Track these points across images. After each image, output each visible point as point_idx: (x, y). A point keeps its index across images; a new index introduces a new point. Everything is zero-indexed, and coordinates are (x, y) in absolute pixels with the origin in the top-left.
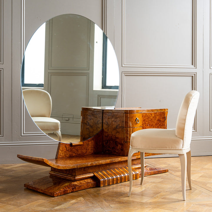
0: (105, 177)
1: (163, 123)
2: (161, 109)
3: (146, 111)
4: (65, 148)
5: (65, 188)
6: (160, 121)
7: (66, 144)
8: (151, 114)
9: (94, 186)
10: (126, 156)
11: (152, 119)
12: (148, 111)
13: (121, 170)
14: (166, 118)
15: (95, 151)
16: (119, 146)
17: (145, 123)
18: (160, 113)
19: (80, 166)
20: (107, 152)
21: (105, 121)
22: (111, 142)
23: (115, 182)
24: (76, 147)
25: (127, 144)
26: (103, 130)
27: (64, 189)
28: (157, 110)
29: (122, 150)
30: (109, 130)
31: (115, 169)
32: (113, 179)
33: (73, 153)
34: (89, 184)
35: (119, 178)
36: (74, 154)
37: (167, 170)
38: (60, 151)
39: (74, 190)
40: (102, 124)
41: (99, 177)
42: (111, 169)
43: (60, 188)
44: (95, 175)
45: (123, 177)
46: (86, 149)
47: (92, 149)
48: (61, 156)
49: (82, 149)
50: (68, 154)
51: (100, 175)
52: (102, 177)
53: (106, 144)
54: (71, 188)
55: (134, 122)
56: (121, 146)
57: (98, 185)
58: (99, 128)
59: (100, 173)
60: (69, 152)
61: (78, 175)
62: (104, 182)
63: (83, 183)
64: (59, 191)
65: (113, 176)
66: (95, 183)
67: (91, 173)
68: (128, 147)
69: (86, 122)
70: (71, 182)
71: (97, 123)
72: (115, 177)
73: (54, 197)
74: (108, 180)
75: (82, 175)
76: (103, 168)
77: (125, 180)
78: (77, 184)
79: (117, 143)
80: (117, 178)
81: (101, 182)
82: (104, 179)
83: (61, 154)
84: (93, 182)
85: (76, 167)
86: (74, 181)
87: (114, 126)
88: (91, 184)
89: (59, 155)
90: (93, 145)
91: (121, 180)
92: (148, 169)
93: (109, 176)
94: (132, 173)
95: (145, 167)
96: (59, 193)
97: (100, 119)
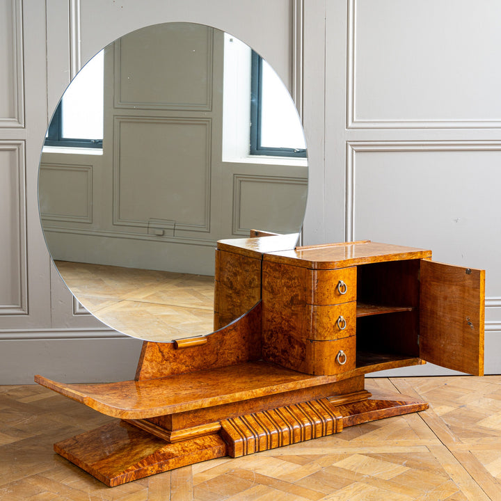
0: (248, 432)
4: (160, 355)
5: (140, 465)
7: (163, 344)
9: (220, 455)
10: (311, 375)
13: (296, 411)
15: (240, 357)
16: (297, 350)
20: (271, 358)
21: (268, 282)
22: (280, 335)
23: (275, 444)
24: (188, 350)
25: (314, 346)
26: (261, 304)
27: (137, 466)
29: (303, 359)
30: (276, 306)
31: (281, 409)
32: (271, 436)
33: (180, 365)
34: (205, 451)
35: (286, 434)
36: (184, 368)
37: (425, 405)
38: (145, 363)
39: (165, 467)
40: (260, 288)
41: (233, 433)
42: (269, 409)
43: (127, 463)
44: (225, 426)
45: (298, 431)
46: (217, 354)
47: (231, 353)
48: (149, 373)
49: (205, 354)
50: (166, 369)
51: (236, 427)
52: (242, 431)
53: (269, 339)
54: (157, 463)
55: (332, 292)
56: (300, 348)
57: (229, 453)
58: (254, 297)
59: (238, 421)
60: (170, 363)
61: (180, 429)
62: (245, 445)
63: (191, 448)
64: (124, 472)
65: (269, 427)
66: (222, 447)
67: (214, 421)
68: (316, 353)
69: (225, 280)
70: (161, 447)
71: (250, 285)
72: (276, 432)
73: (110, 487)
74: (257, 439)
75: (189, 427)
76: (246, 407)
77: (304, 438)
78: (174, 453)
79: (292, 340)
80: (282, 433)
81: (236, 447)
82: (245, 439)
83: (149, 368)
84: (216, 446)
85: (169, 411)
86: (168, 443)
87: (286, 299)
88: (209, 452)
89: (142, 372)
90: (236, 343)
91: (292, 439)
92: (374, 404)
93: (260, 429)
94: (324, 418)
95: (365, 399)
96: (123, 477)
97: (256, 277)
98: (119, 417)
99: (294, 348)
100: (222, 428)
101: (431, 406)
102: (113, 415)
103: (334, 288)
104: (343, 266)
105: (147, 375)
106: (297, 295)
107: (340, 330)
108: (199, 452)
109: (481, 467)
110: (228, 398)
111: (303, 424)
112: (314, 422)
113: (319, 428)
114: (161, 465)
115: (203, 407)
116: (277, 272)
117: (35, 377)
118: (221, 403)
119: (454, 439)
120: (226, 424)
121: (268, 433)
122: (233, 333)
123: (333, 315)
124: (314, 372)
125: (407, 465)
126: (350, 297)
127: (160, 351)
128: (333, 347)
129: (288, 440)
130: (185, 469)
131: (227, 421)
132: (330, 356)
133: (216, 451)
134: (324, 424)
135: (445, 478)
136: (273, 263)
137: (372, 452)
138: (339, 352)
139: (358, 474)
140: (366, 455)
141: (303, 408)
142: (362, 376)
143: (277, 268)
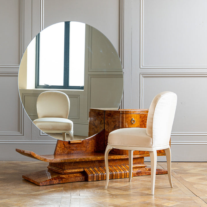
0: (94, 173)
3: (145, 112)
4: (63, 145)
5: (51, 180)
7: (65, 142)
9: (83, 180)
12: (148, 112)
13: (115, 168)
15: (96, 150)
17: (144, 124)
19: (68, 161)
21: (107, 121)
24: (75, 144)
26: (104, 130)
31: (109, 167)
32: (103, 175)
33: (71, 150)
34: (77, 178)
36: (73, 152)
38: (58, 148)
39: (61, 182)
40: (104, 124)
41: (88, 172)
44: (85, 170)
45: (114, 174)
46: (86, 147)
47: (92, 148)
49: (81, 147)
50: (66, 151)
51: (90, 171)
54: (58, 180)
55: (129, 122)
57: (86, 180)
59: (91, 169)
60: (67, 149)
61: (68, 169)
62: (93, 177)
63: (72, 176)
64: (45, 181)
66: (84, 177)
67: (82, 168)
69: (92, 122)
70: (60, 175)
71: (100, 123)
73: (40, 186)
74: (98, 175)
75: (71, 169)
76: (94, 164)
77: (117, 177)
78: (65, 177)
81: (89, 178)
82: (93, 175)
83: (59, 150)
84: (81, 177)
86: (63, 174)
87: (113, 127)
88: (79, 178)
90: (94, 144)
91: (112, 177)
92: (147, 169)
93: (99, 172)
94: (126, 171)
95: (144, 167)
96: (45, 183)
97: (102, 120)
100: (84, 171)
102: (42, 160)
104: (134, 113)
105: (58, 153)
108: (75, 178)
110: (87, 159)
112: (121, 172)
113: (123, 175)
115: (76, 161)
117: (16, 149)
118: (84, 161)
122: (93, 140)
124: (122, 154)
127: (64, 144)
133: (81, 179)
134: (125, 173)
136: (109, 113)
141: (118, 167)
142: (143, 158)
143: (110, 115)
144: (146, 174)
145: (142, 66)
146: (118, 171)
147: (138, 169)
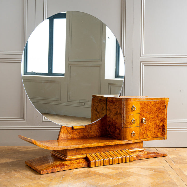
0: (96, 159)
1: (163, 111)
2: (161, 98)
3: (144, 99)
4: (67, 131)
5: (53, 167)
6: (160, 109)
7: (68, 127)
8: (150, 102)
10: (122, 140)
11: (151, 107)
12: (147, 99)
13: (116, 153)
14: (166, 106)
15: (98, 135)
16: (118, 131)
17: (144, 111)
18: (160, 101)
19: (70, 148)
20: (109, 135)
21: (108, 107)
22: (112, 126)
23: (107, 164)
24: (78, 130)
25: (124, 129)
26: (106, 115)
27: (52, 168)
28: (157, 99)
29: (120, 134)
30: (111, 116)
31: (111, 152)
32: (105, 160)
33: (74, 135)
34: (79, 164)
36: (76, 137)
37: (166, 154)
38: (61, 134)
39: (63, 169)
40: (105, 110)
41: (90, 159)
42: (106, 151)
43: (49, 166)
45: (116, 159)
46: (89, 132)
47: (94, 133)
48: (63, 137)
49: (84, 132)
50: (69, 136)
51: (92, 157)
52: (94, 158)
53: (108, 128)
54: (60, 167)
55: (130, 109)
56: (119, 131)
57: (89, 166)
58: (104, 114)
59: (93, 155)
60: (71, 134)
61: (70, 156)
62: (95, 163)
63: (74, 163)
64: (47, 169)
65: (105, 157)
66: (86, 163)
67: (84, 154)
68: (124, 132)
69: (95, 108)
70: (63, 162)
71: (102, 109)
72: (107, 159)
73: (41, 174)
74: (100, 161)
75: (74, 155)
76: (97, 150)
77: (118, 162)
78: (67, 164)
79: (116, 128)
80: (110, 160)
81: (91, 163)
82: (95, 161)
83: (63, 136)
84: (84, 163)
85: (66, 148)
86: (65, 160)
87: (114, 113)
88: (81, 165)
89: (60, 137)
90: (96, 129)
91: (113, 162)
92: (146, 153)
93: (101, 158)
94: (126, 156)
95: (143, 151)
96: (46, 171)
97: (105, 106)
98: (46, 148)
99: (117, 130)
100: (87, 157)
101: (168, 155)
102: (44, 148)
103: (131, 108)
104: (135, 100)
105: (62, 138)
106: (118, 111)
107: (133, 124)
108: (77, 164)
109: (182, 172)
110: (89, 145)
111: (118, 157)
112: (122, 157)
113: (124, 159)
114: (62, 168)
115: (79, 148)
116: (111, 103)
117: (19, 136)
118: (86, 147)
119: (174, 164)
120: (88, 155)
121: (104, 160)
122: (95, 125)
123: (130, 118)
124: (123, 139)
125: (154, 171)
126: (137, 112)
127: (67, 130)
128: (130, 130)
129: (112, 163)
130: (71, 170)
131: (89, 154)
132: (129, 133)
133: (84, 165)
134: (126, 158)
135: (168, 175)
136: (110, 100)
137: (143, 167)
138: (133, 132)
139: (135, 173)
140: (140, 168)
141: (119, 152)
142: (142, 142)
143: (112, 102)
144: (145, 158)
145: (143, 54)
146: (119, 156)
147: (137, 153)
